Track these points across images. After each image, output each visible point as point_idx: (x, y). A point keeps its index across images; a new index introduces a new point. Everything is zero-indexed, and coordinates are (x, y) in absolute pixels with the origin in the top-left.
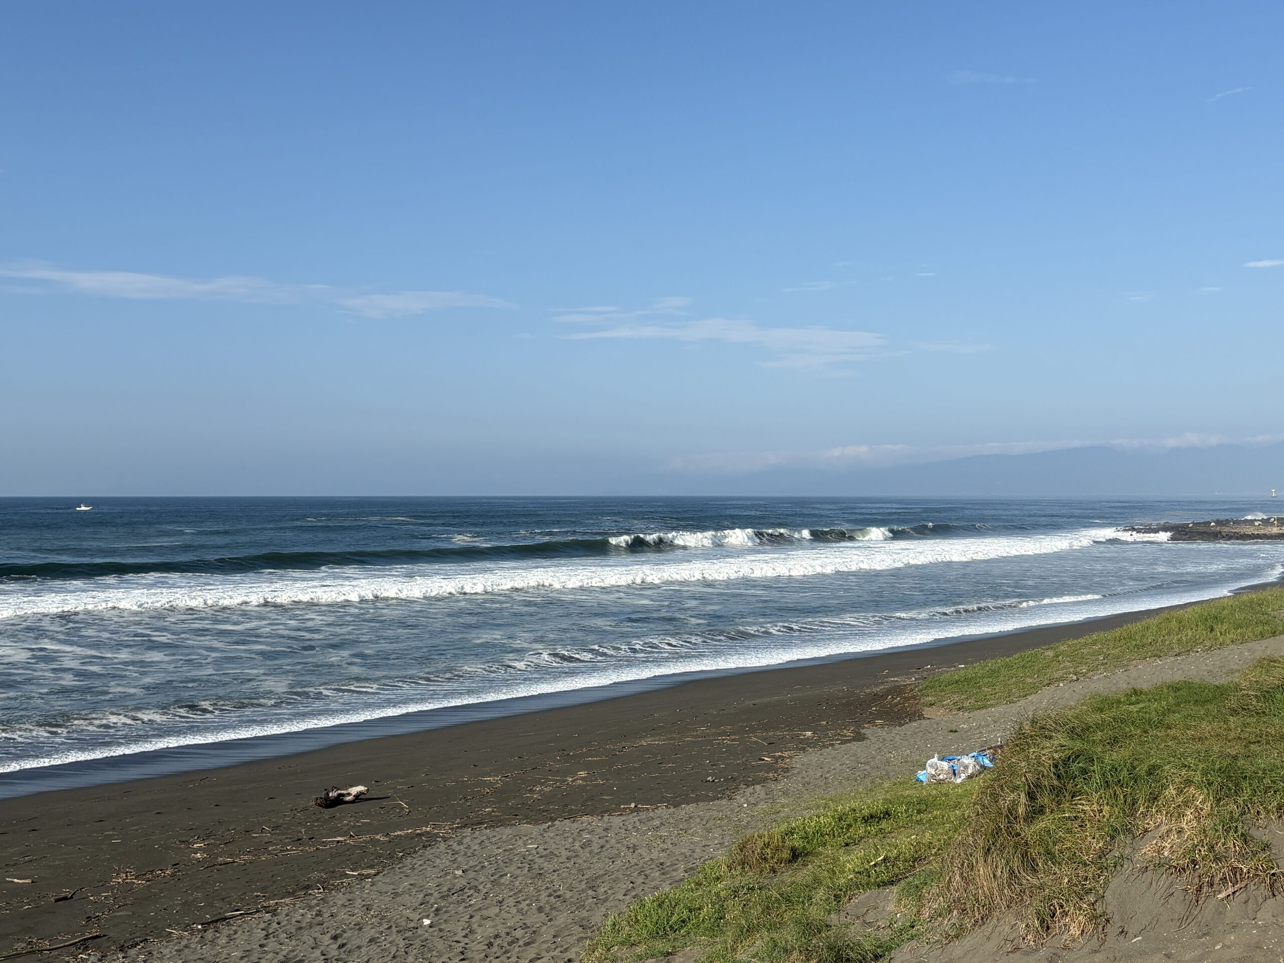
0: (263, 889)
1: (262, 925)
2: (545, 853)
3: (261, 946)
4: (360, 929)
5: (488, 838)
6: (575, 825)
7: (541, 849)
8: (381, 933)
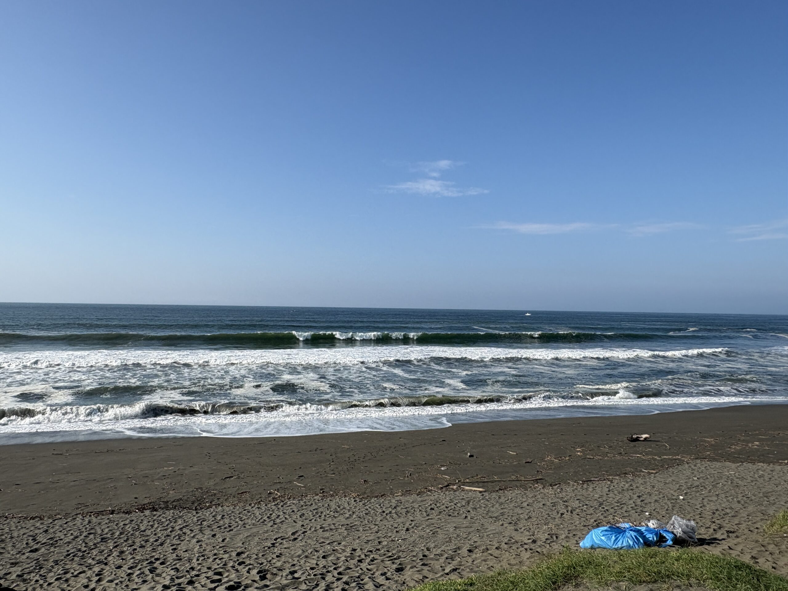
0: (607, 471)
1: (607, 486)
2: (739, 477)
3: (607, 494)
4: (650, 495)
5: (709, 466)
6: (754, 466)
7: (737, 475)
8: (660, 498)
